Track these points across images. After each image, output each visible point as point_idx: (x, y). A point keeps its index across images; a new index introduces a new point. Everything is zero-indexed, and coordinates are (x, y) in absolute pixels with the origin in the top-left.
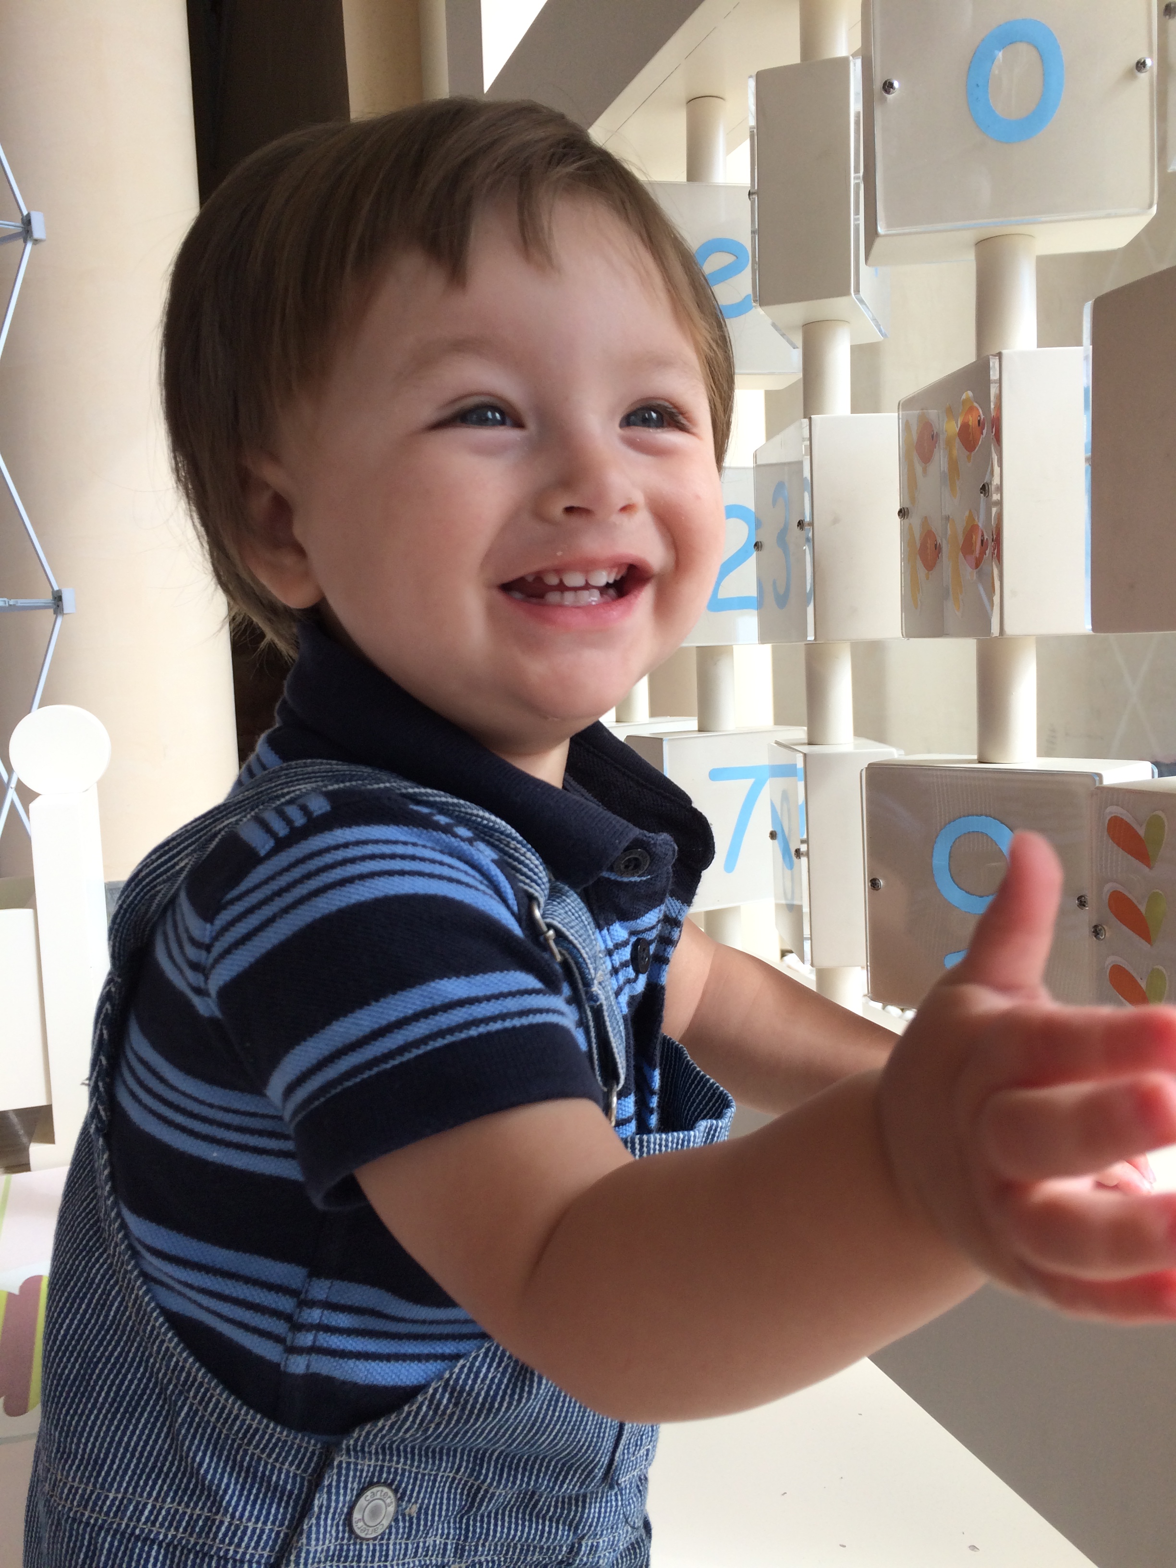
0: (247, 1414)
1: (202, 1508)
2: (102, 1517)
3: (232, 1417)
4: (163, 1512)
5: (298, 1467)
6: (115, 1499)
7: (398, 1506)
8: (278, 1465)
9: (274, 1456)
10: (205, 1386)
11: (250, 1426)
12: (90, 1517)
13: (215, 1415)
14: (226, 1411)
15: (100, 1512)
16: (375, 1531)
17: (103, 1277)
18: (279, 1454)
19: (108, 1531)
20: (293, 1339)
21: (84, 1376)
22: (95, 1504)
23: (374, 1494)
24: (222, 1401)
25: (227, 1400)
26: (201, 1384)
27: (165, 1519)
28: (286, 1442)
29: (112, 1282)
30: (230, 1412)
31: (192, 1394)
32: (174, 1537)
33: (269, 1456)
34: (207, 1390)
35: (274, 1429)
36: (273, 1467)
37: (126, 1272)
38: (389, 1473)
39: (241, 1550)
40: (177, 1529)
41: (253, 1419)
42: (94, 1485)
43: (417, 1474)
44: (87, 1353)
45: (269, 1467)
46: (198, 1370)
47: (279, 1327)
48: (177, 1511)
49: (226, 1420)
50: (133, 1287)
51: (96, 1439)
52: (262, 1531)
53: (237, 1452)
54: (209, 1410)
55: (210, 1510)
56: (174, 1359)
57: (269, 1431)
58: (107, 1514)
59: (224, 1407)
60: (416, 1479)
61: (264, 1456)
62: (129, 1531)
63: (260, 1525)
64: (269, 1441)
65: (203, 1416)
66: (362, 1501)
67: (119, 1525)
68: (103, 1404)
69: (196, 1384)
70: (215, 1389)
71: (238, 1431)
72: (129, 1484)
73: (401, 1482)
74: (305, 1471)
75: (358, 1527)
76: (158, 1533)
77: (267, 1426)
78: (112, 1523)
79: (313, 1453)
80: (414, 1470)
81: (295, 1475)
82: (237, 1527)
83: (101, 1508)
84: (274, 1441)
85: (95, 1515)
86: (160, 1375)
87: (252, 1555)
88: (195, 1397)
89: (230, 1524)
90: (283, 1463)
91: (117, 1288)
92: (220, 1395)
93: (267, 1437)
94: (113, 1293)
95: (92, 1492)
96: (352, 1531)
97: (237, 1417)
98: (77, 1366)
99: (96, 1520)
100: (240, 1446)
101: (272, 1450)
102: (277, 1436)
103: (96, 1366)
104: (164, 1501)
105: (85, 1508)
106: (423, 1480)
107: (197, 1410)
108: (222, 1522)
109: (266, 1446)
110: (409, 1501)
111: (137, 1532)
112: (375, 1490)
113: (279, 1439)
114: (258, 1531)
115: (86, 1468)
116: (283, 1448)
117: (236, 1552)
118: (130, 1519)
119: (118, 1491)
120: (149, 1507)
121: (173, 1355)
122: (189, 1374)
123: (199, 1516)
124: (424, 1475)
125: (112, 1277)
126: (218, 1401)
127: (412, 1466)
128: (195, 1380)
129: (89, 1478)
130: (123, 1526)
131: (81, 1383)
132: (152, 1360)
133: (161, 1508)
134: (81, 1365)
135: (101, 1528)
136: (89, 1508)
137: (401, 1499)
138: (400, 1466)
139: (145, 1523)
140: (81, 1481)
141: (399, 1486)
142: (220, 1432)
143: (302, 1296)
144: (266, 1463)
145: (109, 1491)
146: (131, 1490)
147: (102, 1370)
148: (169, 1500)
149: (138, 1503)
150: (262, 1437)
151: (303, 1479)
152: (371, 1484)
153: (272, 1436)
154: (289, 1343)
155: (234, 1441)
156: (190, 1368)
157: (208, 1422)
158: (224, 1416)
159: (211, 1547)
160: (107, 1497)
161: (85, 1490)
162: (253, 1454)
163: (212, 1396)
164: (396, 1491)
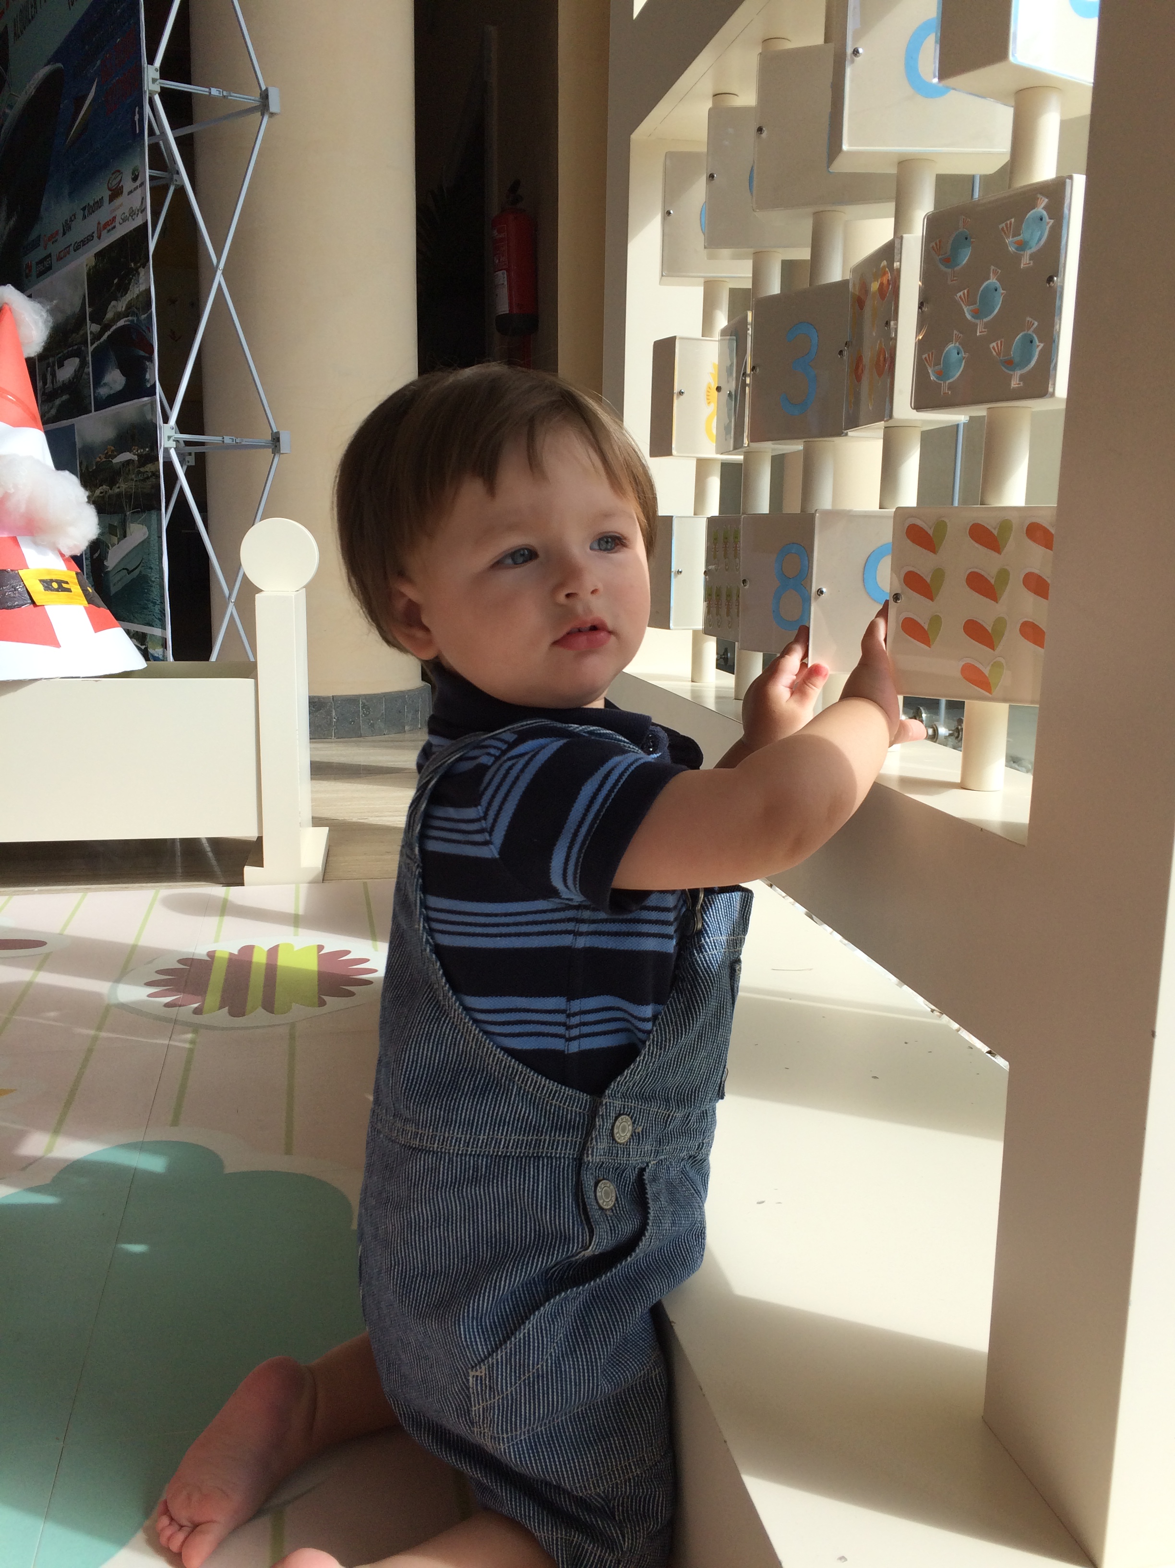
0: (549, 1083)
1: (533, 1135)
2: (479, 1149)
3: (542, 1086)
4: (512, 1141)
5: (580, 1109)
6: (484, 1139)
7: (633, 1127)
8: (570, 1109)
9: (567, 1104)
10: (524, 1072)
11: (552, 1090)
12: (472, 1151)
13: (532, 1087)
14: (538, 1084)
15: (477, 1147)
16: (624, 1139)
17: (450, 1030)
18: (569, 1103)
19: (483, 1156)
20: (569, 1034)
21: (454, 1081)
22: (473, 1144)
23: (622, 1119)
24: (535, 1079)
25: (537, 1077)
26: (521, 1072)
27: (513, 1145)
28: (572, 1095)
29: (456, 1031)
30: (540, 1084)
31: (517, 1078)
32: (520, 1152)
33: (564, 1104)
34: (525, 1075)
35: (565, 1089)
36: (567, 1110)
37: (465, 1023)
38: (628, 1108)
39: (559, 1151)
40: (521, 1148)
41: (553, 1085)
42: (471, 1134)
43: (641, 1109)
44: (453, 1068)
45: (565, 1110)
46: (519, 1065)
47: (561, 1030)
48: (519, 1140)
49: (538, 1089)
50: (471, 1030)
51: (467, 1110)
52: (567, 1141)
53: (547, 1105)
54: (528, 1085)
55: (537, 1135)
56: (504, 1062)
57: (563, 1091)
58: (481, 1147)
59: (536, 1082)
60: (640, 1112)
61: (562, 1104)
62: (495, 1154)
63: (565, 1138)
64: (563, 1096)
65: (525, 1089)
66: (617, 1123)
67: (489, 1152)
68: (467, 1092)
69: (519, 1073)
70: (529, 1073)
71: (546, 1094)
72: (489, 1130)
73: (634, 1113)
74: (584, 1110)
75: (617, 1136)
76: (511, 1152)
77: (561, 1089)
78: (485, 1151)
79: (586, 1100)
80: (639, 1107)
81: (580, 1113)
82: (554, 1141)
83: (477, 1145)
84: (565, 1096)
85: (474, 1149)
86: (496, 1073)
87: (565, 1154)
88: (518, 1080)
89: (550, 1140)
90: (572, 1107)
91: (460, 1034)
92: (533, 1075)
93: (562, 1094)
94: (459, 1037)
95: (470, 1138)
96: (614, 1139)
97: (544, 1086)
98: (450, 1076)
99: (476, 1151)
100: (547, 1102)
101: (566, 1101)
102: (567, 1093)
103: (460, 1074)
104: (510, 1135)
105: (468, 1147)
106: (644, 1112)
107: (521, 1087)
108: (545, 1140)
109: (562, 1099)
110: (638, 1124)
111: (500, 1153)
112: (623, 1117)
113: (568, 1095)
114: (565, 1142)
115: (464, 1126)
116: (570, 1099)
117: (556, 1153)
118: (494, 1148)
119: (484, 1135)
120: (503, 1140)
121: (502, 1060)
122: (513, 1068)
123: (532, 1140)
124: (644, 1110)
125: (455, 1029)
126: (532, 1079)
127: (638, 1105)
128: (517, 1070)
129: (467, 1131)
130: (491, 1152)
131: (453, 1083)
132: (490, 1067)
133: (510, 1139)
134: (452, 1075)
135: (479, 1155)
136: (470, 1146)
137: (634, 1123)
138: (633, 1104)
139: (503, 1148)
140: (462, 1134)
141: (633, 1115)
142: (536, 1096)
143: (568, 1012)
144: (563, 1108)
145: (480, 1135)
146: (491, 1133)
147: (464, 1075)
148: (513, 1135)
149: (497, 1139)
150: (559, 1094)
151: (584, 1114)
152: (620, 1115)
153: (564, 1093)
154: (567, 1036)
155: (544, 1099)
156: (514, 1065)
157: (528, 1092)
158: (537, 1086)
159: (542, 1153)
160: (479, 1139)
161: (465, 1138)
162: (555, 1105)
163: (529, 1077)
164: (631, 1118)
